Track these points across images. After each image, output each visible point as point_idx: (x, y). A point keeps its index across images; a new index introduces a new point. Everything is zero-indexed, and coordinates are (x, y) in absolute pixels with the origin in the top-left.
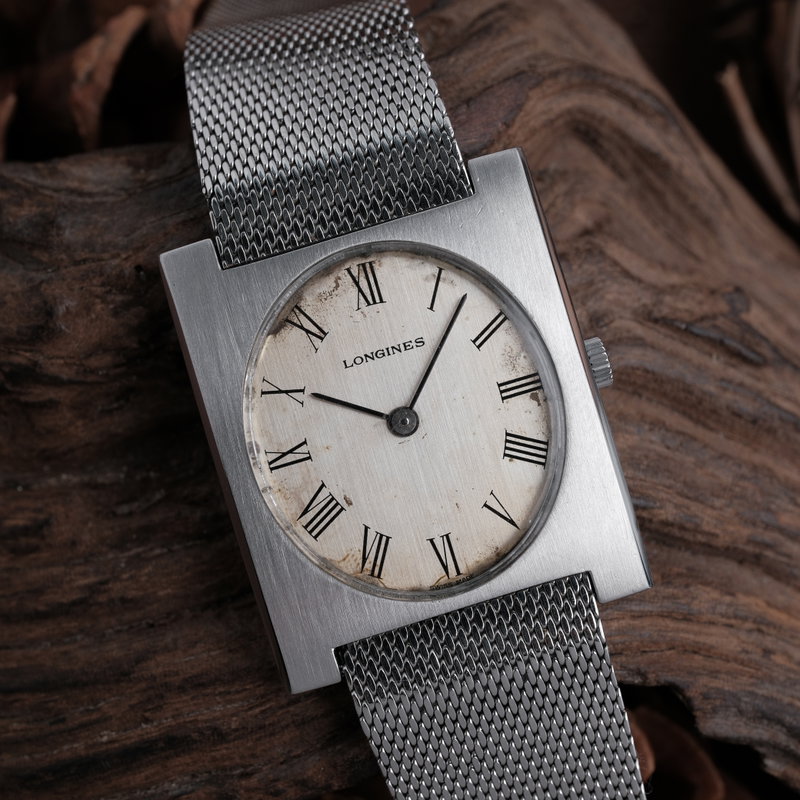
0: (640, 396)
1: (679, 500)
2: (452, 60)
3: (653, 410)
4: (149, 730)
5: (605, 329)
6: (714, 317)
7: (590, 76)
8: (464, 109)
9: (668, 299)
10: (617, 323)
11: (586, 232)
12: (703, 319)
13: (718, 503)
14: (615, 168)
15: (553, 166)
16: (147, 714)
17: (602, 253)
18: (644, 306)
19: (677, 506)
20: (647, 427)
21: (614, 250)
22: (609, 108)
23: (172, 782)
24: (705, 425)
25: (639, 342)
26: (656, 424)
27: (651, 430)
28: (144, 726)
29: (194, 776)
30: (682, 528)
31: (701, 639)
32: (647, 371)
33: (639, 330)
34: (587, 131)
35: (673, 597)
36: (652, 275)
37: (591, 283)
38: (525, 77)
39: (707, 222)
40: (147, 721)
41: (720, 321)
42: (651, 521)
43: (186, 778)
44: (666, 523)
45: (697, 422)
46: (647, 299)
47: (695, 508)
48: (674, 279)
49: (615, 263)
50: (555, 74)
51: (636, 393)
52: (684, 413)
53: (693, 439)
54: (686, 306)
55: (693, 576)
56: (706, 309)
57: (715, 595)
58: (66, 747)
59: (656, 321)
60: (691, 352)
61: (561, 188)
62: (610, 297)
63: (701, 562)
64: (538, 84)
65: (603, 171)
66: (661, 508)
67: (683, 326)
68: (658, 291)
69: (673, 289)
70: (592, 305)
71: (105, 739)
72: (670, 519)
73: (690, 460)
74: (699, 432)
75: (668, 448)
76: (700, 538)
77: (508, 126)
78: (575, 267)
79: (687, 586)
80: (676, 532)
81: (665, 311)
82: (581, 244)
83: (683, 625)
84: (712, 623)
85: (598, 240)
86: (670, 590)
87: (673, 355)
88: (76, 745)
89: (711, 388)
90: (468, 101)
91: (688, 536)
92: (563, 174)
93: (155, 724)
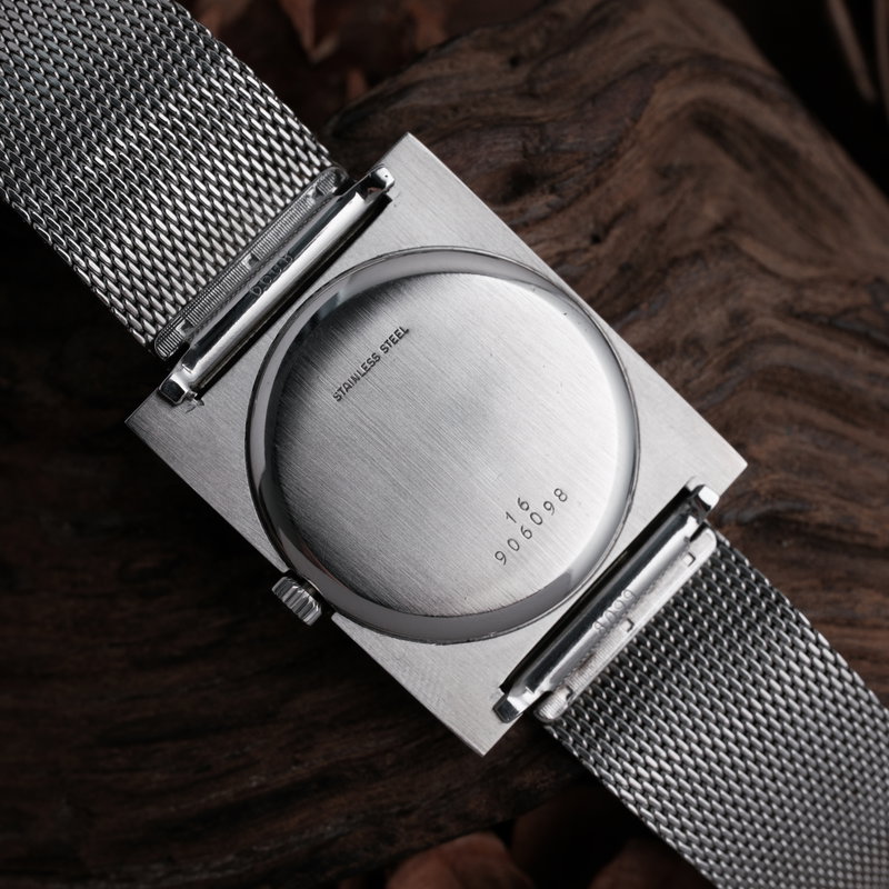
0: (785, 395)
1: (834, 501)
2: (571, 56)
3: (801, 410)
4: (300, 772)
5: (746, 328)
6: (856, 309)
7: (711, 65)
8: (589, 106)
9: (808, 293)
10: (759, 321)
11: (718, 229)
12: (846, 311)
13: (876, 502)
14: (741, 161)
15: (677, 161)
16: (298, 756)
17: (737, 249)
18: (785, 302)
19: (834, 508)
20: (796, 427)
21: (748, 245)
22: (732, 97)
23: (326, 825)
24: (854, 423)
25: (781, 339)
26: (805, 424)
27: (801, 431)
28: (294, 768)
29: (349, 817)
30: (840, 530)
31: (868, 644)
32: (792, 369)
33: (781, 327)
34: (709, 122)
35: (835, 602)
36: (789, 269)
37: (728, 281)
38: (649, 70)
39: (838, 212)
40: (297, 762)
41: (865, 314)
42: (807, 524)
43: (342, 821)
44: (823, 526)
45: (846, 419)
46: (787, 294)
47: (852, 508)
48: (811, 272)
49: (751, 259)
50: (677, 65)
51: (782, 393)
52: (832, 412)
53: (844, 437)
54: (828, 299)
55: (853, 580)
56: (848, 301)
57: (878, 597)
58: (213, 796)
59: (798, 317)
60: (835, 348)
61: (689, 183)
62: (749, 294)
63: (860, 565)
64: (662, 76)
65: (728, 164)
66: (817, 510)
67: (825, 320)
68: (798, 286)
69: (813, 283)
70: (731, 303)
71: (254, 784)
72: (827, 520)
73: (842, 459)
74: (848, 430)
75: (819, 447)
76: (859, 540)
77: (635, 120)
78: (711, 265)
79: (849, 590)
80: (834, 535)
81: (806, 306)
82: (715, 240)
83: (847, 631)
84: (877, 627)
85: (732, 236)
86: (831, 596)
87: (818, 351)
88: (224, 793)
89: (860, 383)
90: (593, 98)
91: (846, 538)
92: (689, 169)
93: (306, 765)
